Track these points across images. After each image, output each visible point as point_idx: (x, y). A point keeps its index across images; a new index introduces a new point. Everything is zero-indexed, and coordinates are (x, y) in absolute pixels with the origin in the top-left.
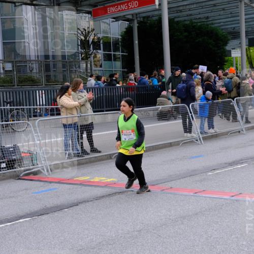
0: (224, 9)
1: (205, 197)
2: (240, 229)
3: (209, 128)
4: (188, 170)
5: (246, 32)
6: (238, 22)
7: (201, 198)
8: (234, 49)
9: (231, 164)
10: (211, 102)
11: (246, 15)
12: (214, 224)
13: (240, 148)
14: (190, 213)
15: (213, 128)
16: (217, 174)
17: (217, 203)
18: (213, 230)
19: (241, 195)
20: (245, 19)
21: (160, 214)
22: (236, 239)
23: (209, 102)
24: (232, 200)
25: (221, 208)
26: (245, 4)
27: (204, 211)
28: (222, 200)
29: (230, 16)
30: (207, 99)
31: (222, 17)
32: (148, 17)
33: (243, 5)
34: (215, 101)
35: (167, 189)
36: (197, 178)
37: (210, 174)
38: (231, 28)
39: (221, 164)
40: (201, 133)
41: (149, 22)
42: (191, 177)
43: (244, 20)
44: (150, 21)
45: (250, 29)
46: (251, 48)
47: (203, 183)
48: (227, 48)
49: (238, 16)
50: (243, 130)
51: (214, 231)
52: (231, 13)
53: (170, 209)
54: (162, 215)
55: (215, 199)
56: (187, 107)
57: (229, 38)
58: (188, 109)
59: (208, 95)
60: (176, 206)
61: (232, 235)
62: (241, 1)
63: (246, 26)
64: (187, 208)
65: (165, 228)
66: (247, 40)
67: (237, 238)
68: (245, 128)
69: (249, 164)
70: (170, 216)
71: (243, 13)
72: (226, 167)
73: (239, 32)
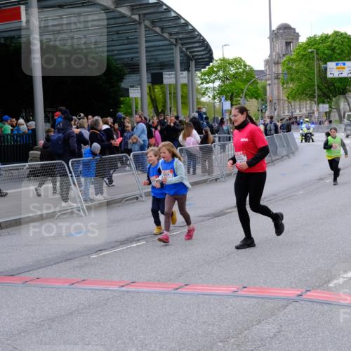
0: (117, 33)
1: (85, 289)
2: (129, 331)
3: (97, 194)
4: (64, 252)
5: (147, 64)
6: (137, 51)
7: (79, 291)
8: (133, 87)
9: (123, 242)
10: (98, 157)
11: (146, 42)
12: (94, 327)
13: (138, 219)
14: (63, 313)
15: (102, 193)
16: (104, 256)
17: (100, 297)
18: (92, 334)
19: (133, 284)
20: (146, 48)
21: (18, 316)
22: (122, 345)
23: (96, 158)
24: (122, 291)
25: (106, 304)
26: (146, 27)
27: (82, 309)
28: (109, 292)
29: (126, 42)
30: (94, 154)
31: (116, 43)
32: (12, 38)
33: (143, 29)
34: (104, 157)
35: (32, 280)
36: (76, 263)
37: (94, 256)
38: (128, 58)
39: (110, 242)
40: (85, 200)
41: (13, 45)
42: (68, 262)
43: (144, 49)
44: (15, 43)
45: (153, 61)
46: (156, 86)
47: (82, 269)
48: (124, 85)
49: (137, 43)
50: (142, 197)
51: (93, 336)
52: (128, 39)
53: (34, 308)
54: (21, 317)
55: (98, 292)
56: (66, 165)
57: (126, 71)
58: (67, 167)
59: (95, 148)
60: (43, 303)
61: (117, 340)
62: (140, 23)
63: (147, 56)
64: (59, 306)
65: (24, 336)
66: (150, 76)
67: (124, 343)
68: (145, 193)
69: (147, 242)
70: (33, 318)
71: (143, 39)
72: (117, 246)
73: (138, 65)
